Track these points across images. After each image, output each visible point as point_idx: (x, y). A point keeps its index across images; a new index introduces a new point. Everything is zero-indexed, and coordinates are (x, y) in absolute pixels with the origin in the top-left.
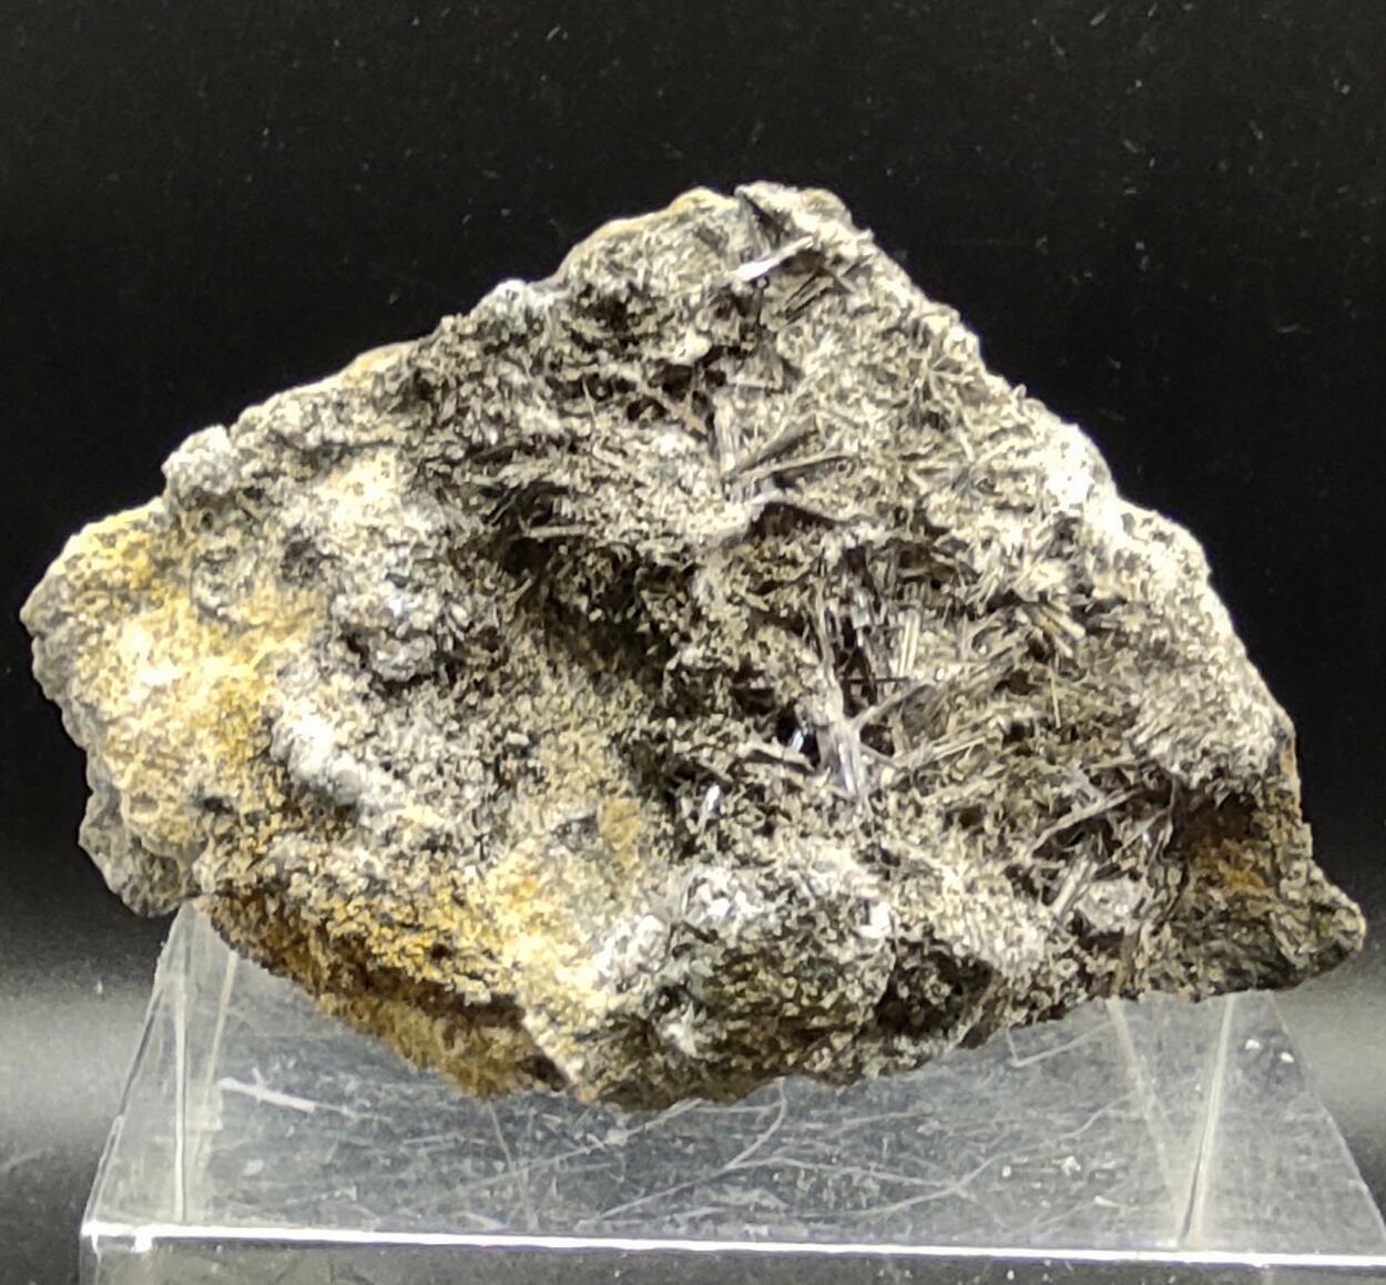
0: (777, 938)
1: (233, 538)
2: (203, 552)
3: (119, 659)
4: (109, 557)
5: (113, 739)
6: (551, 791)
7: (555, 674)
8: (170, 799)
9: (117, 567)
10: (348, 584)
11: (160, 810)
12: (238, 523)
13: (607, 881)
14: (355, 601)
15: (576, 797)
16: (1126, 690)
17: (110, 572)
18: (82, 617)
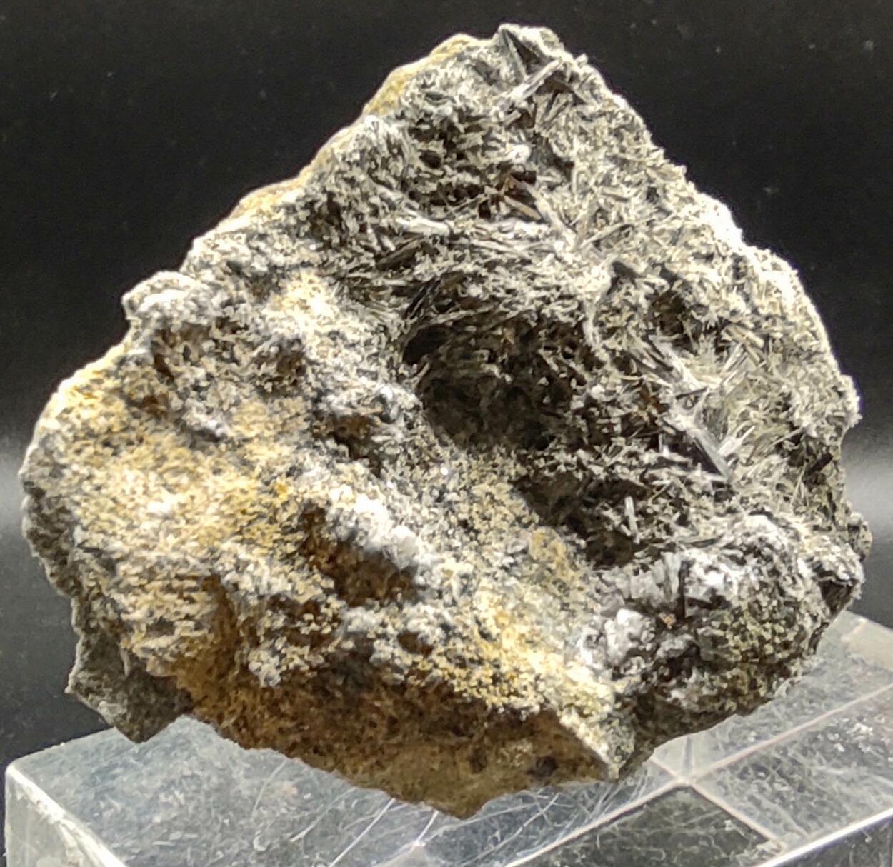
0: (757, 592)
1: (211, 364)
2: (192, 381)
3: (114, 500)
4: (92, 406)
5: (125, 574)
6: (481, 537)
7: (444, 445)
8: (188, 617)
9: (101, 414)
10: (330, 385)
11: (177, 632)
12: (210, 353)
13: (555, 596)
14: (344, 396)
15: (503, 535)
16: (779, 383)
17: (95, 419)
18: (75, 467)
